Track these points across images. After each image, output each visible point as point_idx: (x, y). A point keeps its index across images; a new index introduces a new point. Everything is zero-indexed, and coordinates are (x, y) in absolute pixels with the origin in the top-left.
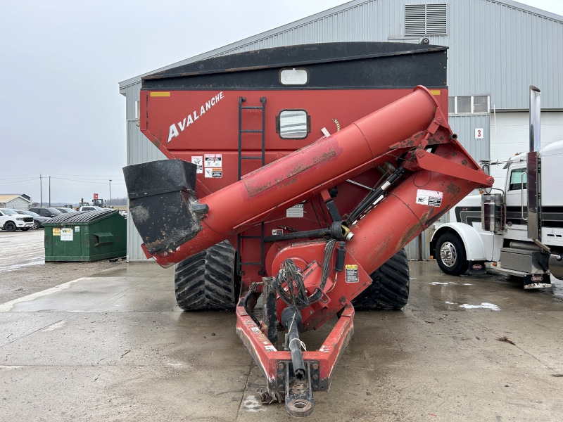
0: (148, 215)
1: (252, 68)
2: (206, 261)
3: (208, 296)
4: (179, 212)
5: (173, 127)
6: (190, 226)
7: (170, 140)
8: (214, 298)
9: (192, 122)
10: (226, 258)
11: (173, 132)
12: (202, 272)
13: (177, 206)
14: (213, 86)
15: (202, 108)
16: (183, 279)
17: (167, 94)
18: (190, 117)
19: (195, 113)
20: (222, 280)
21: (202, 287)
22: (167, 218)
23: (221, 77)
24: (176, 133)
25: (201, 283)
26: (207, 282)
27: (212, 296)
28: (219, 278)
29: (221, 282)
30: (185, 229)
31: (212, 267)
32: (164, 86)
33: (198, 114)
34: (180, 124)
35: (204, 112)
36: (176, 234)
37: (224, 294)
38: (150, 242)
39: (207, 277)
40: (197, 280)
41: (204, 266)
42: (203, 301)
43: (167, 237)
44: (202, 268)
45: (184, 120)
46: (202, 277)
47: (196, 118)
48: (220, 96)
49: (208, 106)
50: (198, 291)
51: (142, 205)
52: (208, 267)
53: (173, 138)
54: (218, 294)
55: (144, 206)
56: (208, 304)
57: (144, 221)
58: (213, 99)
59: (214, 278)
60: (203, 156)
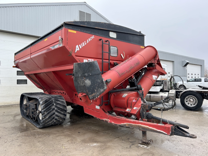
0: (90, 83)
1: (103, 29)
2: (55, 104)
3: (56, 119)
4: (100, 82)
5: (77, 46)
6: (104, 88)
7: (76, 51)
8: (58, 119)
9: (84, 45)
10: (63, 102)
11: (77, 49)
12: (54, 109)
13: (100, 79)
14: (90, 32)
15: (87, 40)
16: (46, 113)
17: (75, 32)
18: (83, 43)
19: (85, 42)
20: (62, 111)
21: (54, 116)
22: (97, 84)
23: (92, 29)
24: (78, 49)
25: (54, 113)
26: (56, 113)
27: (57, 119)
28: (61, 111)
29: (62, 112)
30: (102, 89)
31: (58, 106)
32: (73, 28)
33: (86, 42)
34: (80, 45)
35: (88, 42)
36: (100, 91)
37: (63, 117)
38: (91, 95)
39: (57, 111)
40: (52, 113)
41: (54, 106)
42: (53, 122)
43: (97, 92)
44: (53, 107)
45: (81, 44)
46: (54, 111)
47: (85, 44)
48: (93, 37)
49: (89, 40)
50: (52, 118)
51: (89, 79)
52: (56, 106)
53: (77, 51)
54: (61, 118)
55: (89, 80)
56: (55, 123)
57: (89, 86)
58: (91, 37)
59: (59, 111)
60: (87, 59)
